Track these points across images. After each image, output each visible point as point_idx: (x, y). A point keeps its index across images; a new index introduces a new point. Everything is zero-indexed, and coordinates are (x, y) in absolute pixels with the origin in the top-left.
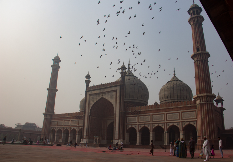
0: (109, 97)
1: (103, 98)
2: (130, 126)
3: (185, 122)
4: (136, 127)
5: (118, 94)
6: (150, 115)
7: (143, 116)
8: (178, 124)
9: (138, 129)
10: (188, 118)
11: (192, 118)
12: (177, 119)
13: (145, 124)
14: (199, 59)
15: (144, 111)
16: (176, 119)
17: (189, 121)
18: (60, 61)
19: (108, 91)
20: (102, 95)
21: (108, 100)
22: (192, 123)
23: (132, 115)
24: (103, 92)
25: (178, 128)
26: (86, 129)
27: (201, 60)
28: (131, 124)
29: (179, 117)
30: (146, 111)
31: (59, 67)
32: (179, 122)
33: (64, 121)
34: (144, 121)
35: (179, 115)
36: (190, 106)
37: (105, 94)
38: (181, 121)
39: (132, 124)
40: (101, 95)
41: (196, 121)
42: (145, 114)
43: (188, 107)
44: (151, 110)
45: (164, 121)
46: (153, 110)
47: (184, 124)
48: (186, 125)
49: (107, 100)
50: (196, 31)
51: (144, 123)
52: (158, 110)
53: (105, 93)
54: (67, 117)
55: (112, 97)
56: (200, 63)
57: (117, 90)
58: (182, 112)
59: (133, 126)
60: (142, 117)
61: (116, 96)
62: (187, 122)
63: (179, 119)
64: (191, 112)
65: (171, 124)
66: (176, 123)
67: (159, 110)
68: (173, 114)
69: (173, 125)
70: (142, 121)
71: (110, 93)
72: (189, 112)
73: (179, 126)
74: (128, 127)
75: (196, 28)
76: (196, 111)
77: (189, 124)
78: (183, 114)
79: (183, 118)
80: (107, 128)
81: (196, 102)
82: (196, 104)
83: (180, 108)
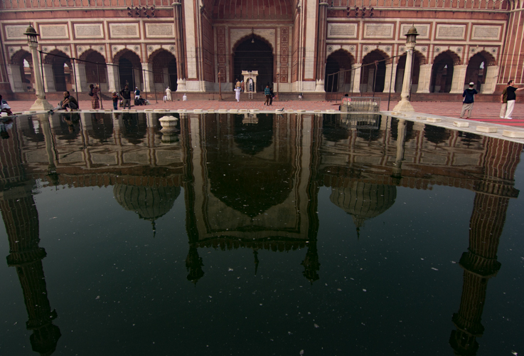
2: (336, 48)
3: (475, 45)
4: (352, 49)
6: (394, 23)
7: (374, 24)
8: (459, 50)
9: (359, 54)
10: (483, 38)
11: (491, 39)
12: (460, 38)
13: (380, 44)
15: (381, 11)
16: (457, 38)
17: (484, 46)
22: (489, 50)
23: (343, 19)
28: (340, 41)
29: (464, 34)
30: (385, 11)
32: (464, 45)
33: (73, 23)
34: (377, 37)
35: (464, 29)
36: (494, 13)
38: (468, 42)
39: (344, 41)
41: (500, 46)
42: (382, 20)
43: (489, 13)
44: (399, 11)
45: (429, 40)
46: (404, 10)
47: (473, 50)
48: (476, 52)
51: (377, 42)
52: (417, 11)
58: (473, 24)
59: (346, 48)
60: (371, 24)
62: (480, 46)
63: (463, 38)
64: (493, 27)
66: (457, 47)
67: (422, 11)
68: (453, 26)
70: (370, 37)
72: (489, 27)
74: (330, 49)
76: (502, 25)
77: (484, 51)
78: (474, 27)
79: (473, 38)
80: (232, 52)
81: (510, 5)
82: (509, 9)
83: (472, 12)
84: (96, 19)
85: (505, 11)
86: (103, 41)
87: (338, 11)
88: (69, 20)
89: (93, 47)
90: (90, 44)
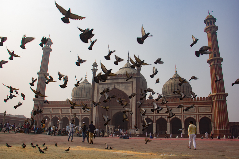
0: (124, 88)
1: (116, 88)
2: (146, 117)
3: (201, 115)
5: (134, 86)
8: (195, 117)
9: (154, 119)
10: (204, 112)
11: (207, 112)
12: (194, 112)
13: (162, 115)
14: (216, 63)
16: (193, 112)
17: (205, 115)
18: (52, 43)
19: (122, 82)
20: (115, 86)
21: (122, 91)
22: (207, 116)
23: (148, 107)
24: (116, 83)
25: (195, 120)
26: (95, 118)
27: (218, 65)
29: (195, 110)
31: (51, 50)
32: (196, 115)
33: (62, 108)
34: (161, 113)
35: (195, 109)
36: (206, 102)
37: (118, 85)
38: (197, 114)
39: (148, 115)
40: (113, 85)
41: (211, 114)
43: (204, 102)
45: (181, 113)
47: (200, 117)
48: (202, 117)
49: (120, 90)
50: (213, 39)
52: (175, 103)
53: (117, 83)
54: (66, 105)
55: (126, 88)
56: (216, 67)
57: (132, 82)
58: (198, 107)
59: (150, 117)
61: (132, 88)
62: (203, 115)
63: (195, 112)
64: (207, 107)
65: (188, 117)
66: (193, 116)
69: (190, 117)
71: (124, 84)
72: (205, 107)
73: (195, 118)
75: (213, 36)
76: (211, 106)
77: (205, 117)
78: (199, 108)
79: (199, 112)
80: (112, 118)
81: (212, 99)
82: (212, 100)
83: (197, 102)
84: (68, 107)
85: (211, 101)
86: (69, 114)
87: (146, 104)
88: (61, 108)
89: (66, 116)
90: (65, 115)
